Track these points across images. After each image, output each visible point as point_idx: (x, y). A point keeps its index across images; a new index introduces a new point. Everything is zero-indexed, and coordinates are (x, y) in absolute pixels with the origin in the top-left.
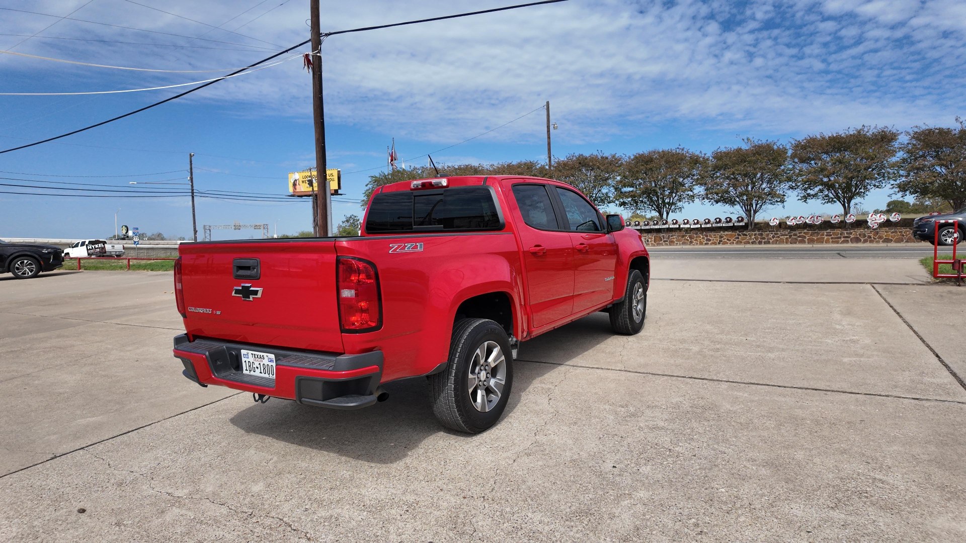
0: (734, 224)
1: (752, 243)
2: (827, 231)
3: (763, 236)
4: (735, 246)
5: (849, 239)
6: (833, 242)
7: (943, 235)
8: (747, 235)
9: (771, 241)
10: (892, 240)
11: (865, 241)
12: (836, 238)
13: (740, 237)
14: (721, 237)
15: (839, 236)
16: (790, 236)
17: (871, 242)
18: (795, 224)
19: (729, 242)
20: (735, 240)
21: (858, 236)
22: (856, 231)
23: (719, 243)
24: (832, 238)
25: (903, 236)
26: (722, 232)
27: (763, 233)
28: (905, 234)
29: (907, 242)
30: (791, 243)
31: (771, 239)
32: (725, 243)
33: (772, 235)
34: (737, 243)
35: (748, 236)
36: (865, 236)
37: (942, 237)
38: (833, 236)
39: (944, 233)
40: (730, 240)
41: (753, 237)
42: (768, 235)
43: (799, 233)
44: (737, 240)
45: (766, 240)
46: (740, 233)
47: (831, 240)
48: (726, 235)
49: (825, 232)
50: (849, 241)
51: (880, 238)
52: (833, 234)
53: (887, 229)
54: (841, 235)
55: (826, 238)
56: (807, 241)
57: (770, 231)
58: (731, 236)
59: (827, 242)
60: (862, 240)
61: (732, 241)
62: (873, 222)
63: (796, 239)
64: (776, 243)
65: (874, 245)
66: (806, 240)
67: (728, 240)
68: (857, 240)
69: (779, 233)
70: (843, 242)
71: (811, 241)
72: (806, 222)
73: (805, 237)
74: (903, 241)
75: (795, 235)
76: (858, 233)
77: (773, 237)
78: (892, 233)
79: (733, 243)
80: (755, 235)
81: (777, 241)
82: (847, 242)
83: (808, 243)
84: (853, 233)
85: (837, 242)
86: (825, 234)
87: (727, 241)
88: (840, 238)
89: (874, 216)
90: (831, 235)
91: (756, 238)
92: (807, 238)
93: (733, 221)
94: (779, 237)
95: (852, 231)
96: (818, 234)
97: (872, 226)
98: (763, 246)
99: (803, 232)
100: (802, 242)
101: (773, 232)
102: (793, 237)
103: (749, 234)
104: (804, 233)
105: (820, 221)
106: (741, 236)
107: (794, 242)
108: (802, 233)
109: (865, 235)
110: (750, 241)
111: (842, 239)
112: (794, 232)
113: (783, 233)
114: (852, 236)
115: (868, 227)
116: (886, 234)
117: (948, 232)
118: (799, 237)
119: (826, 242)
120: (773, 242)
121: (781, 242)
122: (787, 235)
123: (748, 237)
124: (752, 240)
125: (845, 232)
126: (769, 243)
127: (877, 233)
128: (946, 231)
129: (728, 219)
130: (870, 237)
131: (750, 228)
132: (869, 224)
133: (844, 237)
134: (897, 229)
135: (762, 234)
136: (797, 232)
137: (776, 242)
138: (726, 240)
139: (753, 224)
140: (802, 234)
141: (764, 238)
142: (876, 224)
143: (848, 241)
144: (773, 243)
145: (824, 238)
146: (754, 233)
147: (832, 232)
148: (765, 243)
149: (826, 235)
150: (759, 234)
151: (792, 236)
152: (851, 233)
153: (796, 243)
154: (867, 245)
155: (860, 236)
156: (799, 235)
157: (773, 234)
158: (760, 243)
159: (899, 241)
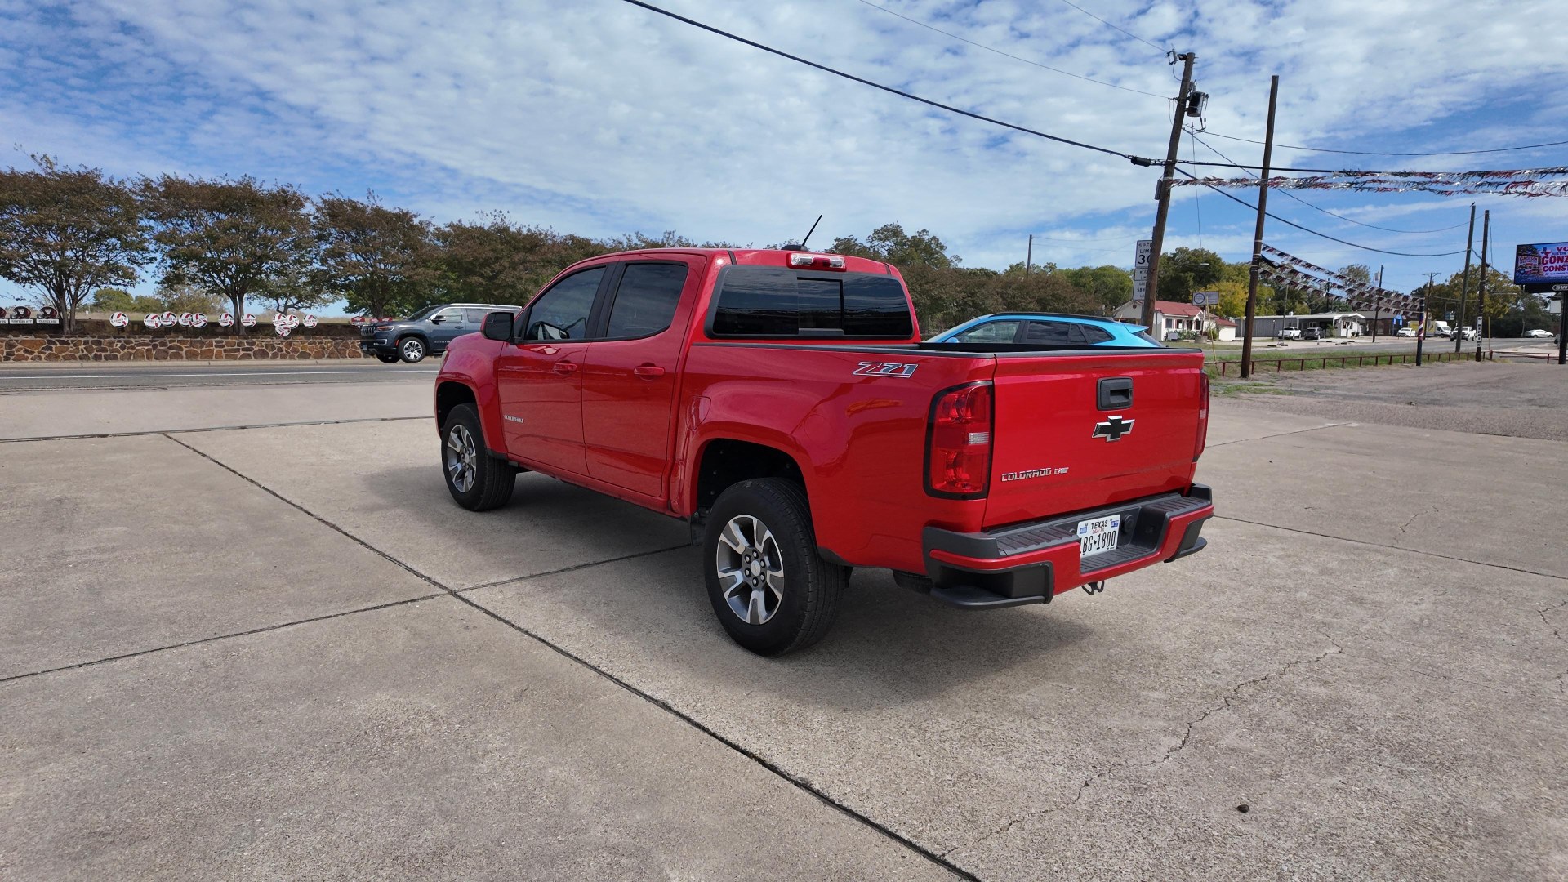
0: (35, 320)
1: (81, 358)
2: (217, 339)
3: (102, 346)
4: (44, 364)
5: (251, 353)
6: (227, 357)
7: (406, 349)
8: (68, 344)
9: (119, 355)
10: (310, 355)
11: (275, 356)
12: (231, 351)
13: (54, 347)
14: (10, 346)
15: (236, 347)
16: (155, 347)
17: (284, 357)
18: (159, 325)
19: (30, 357)
20: (44, 353)
21: (264, 348)
22: (260, 339)
23: (7, 359)
24: (225, 351)
25: (324, 348)
26: (10, 336)
27: (102, 340)
28: (326, 346)
29: (329, 357)
30: (157, 359)
31: (118, 351)
32: (19, 359)
33: (119, 344)
34: (49, 358)
35: (72, 345)
36: (273, 348)
37: (405, 351)
38: (226, 348)
39: (406, 346)
40: (32, 353)
41: (82, 347)
42: (111, 344)
43: (170, 342)
44: (47, 352)
45: (109, 353)
46: (53, 339)
47: (224, 354)
48: (22, 343)
49: (213, 340)
50: (252, 355)
51: (295, 351)
52: (227, 343)
53: (303, 337)
54: (238, 346)
55: (216, 350)
56: (184, 355)
57: (115, 338)
58: (34, 344)
59: (219, 357)
60: (270, 353)
61: (36, 354)
62: (282, 327)
63: (164, 351)
64: (129, 359)
65: (287, 361)
66: (183, 353)
67: (26, 351)
68: (263, 354)
69: (133, 340)
70: (243, 357)
71: (192, 356)
72: (178, 322)
73: (181, 349)
74: (324, 356)
75: (163, 344)
76: (263, 344)
77: (123, 348)
78: (310, 344)
79: (40, 358)
80: (86, 343)
81: (131, 354)
82: (248, 357)
83: (187, 358)
84: (257, 343)
85: (235, 358)
86: (214, 343)
87: (26, 355)
88: (238, 350)
89: (282, 318)
90: (223, 346)
91: (89, 350)
92: (185, 349)
93: (33, 316)
94: (133, 348)
95: (254, 340)
96: (202, 344)
97: (280, 333)
98: (104, 364)
99: (177, 339)
100: (178, 356)
101: (122, 339)
102: (159, 347)
103: (73, 341)
104: (179, 341)
105: (203, 323)
106: (56, 344)
107: (162, 356)
108: (174, 341)
109: (274, 346)
110: (77, 355)
111: (242, 353)
112: (161, 340)
113: (141, 340)
114: (256, 348)
115: (276, 335)
116: (301, 345)
117: (411, 344)
118: (170, 348)
119: (171, 358)
120: (122, 356)
121: (139, 356)
122: (147, 345)
123: (71, 348)
124: (81, 353)
125: (245, 341)
126: (115, 358)
127: (290, 344)
128: (408, 344)
129: (22, 312)
130: (280, 350)
131: (67, 329)
132: (277, 329)
133: (243, 350)
134: (316, 339)
135: (99, 343)
136: (167, 340)
137: (128, 357)
138: (22, 352)
139: (73, 323)
140: (176, 343)
141: (105, 350)
142: (287, 331)
143: (249, 355)
144: (123, 358)
145: (213, 350)
146: (83, 339)
147: (224, 340)
148: (107, 358)
149: (216, 346)
150: (93, 342)
151: (157, 345)
152: (254, 344)
153: (165, 358)
154: (279, 362)
155: (267, 347)
156: (169, 345)
157: (123, 342)
158: (97, 358)
159: (319, 355)
